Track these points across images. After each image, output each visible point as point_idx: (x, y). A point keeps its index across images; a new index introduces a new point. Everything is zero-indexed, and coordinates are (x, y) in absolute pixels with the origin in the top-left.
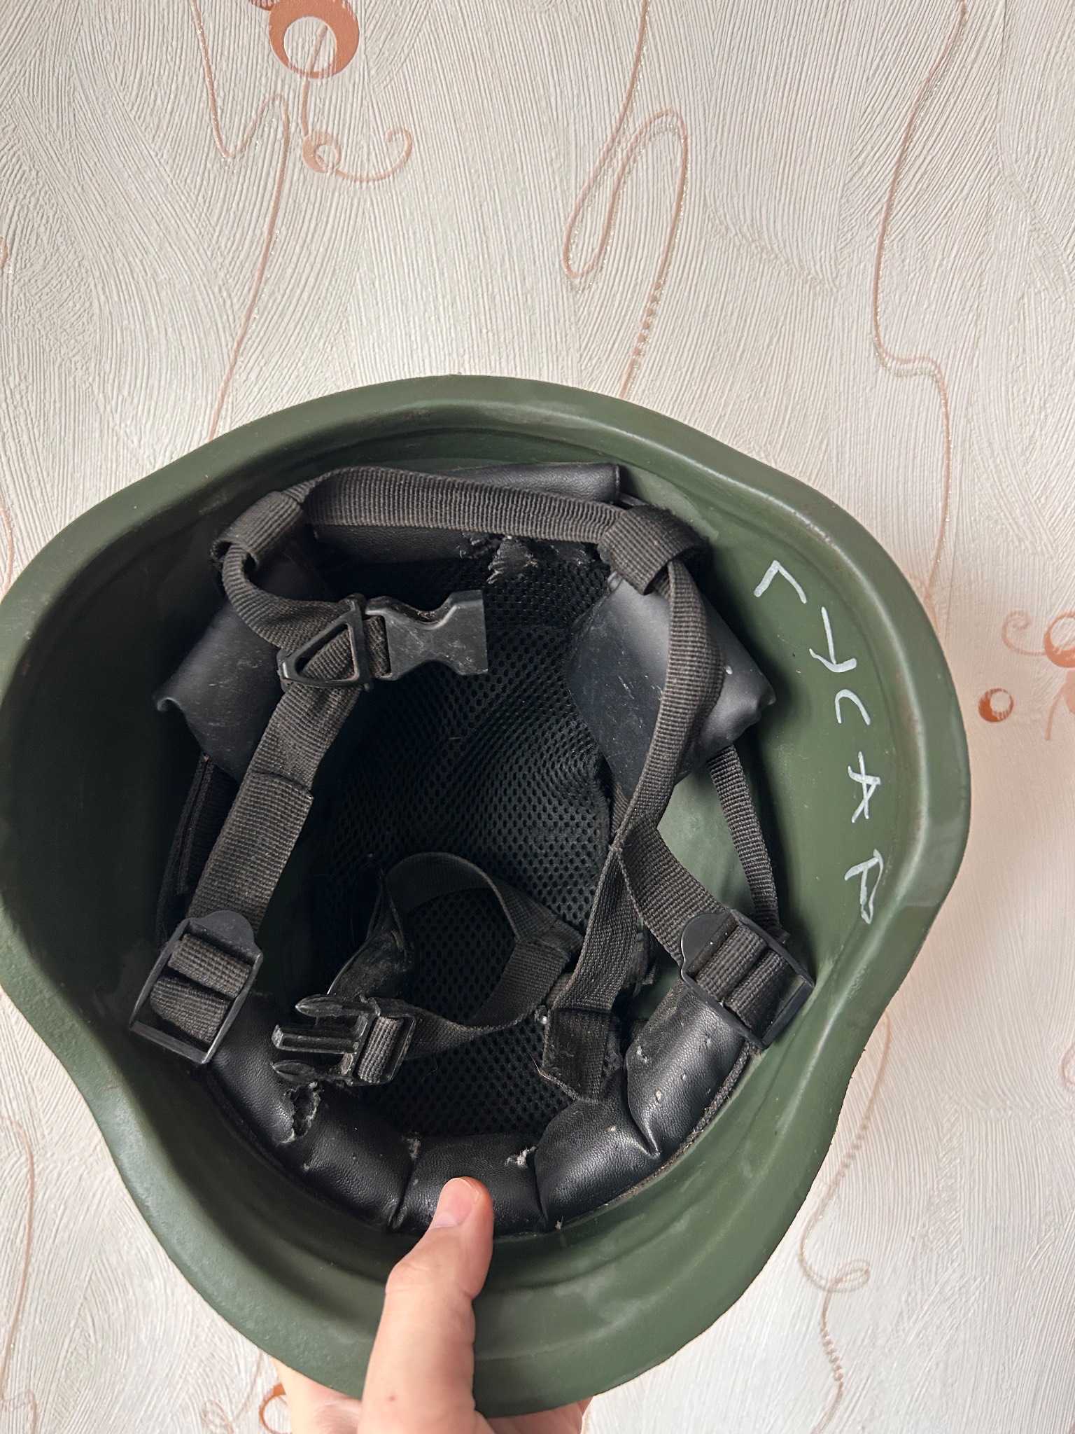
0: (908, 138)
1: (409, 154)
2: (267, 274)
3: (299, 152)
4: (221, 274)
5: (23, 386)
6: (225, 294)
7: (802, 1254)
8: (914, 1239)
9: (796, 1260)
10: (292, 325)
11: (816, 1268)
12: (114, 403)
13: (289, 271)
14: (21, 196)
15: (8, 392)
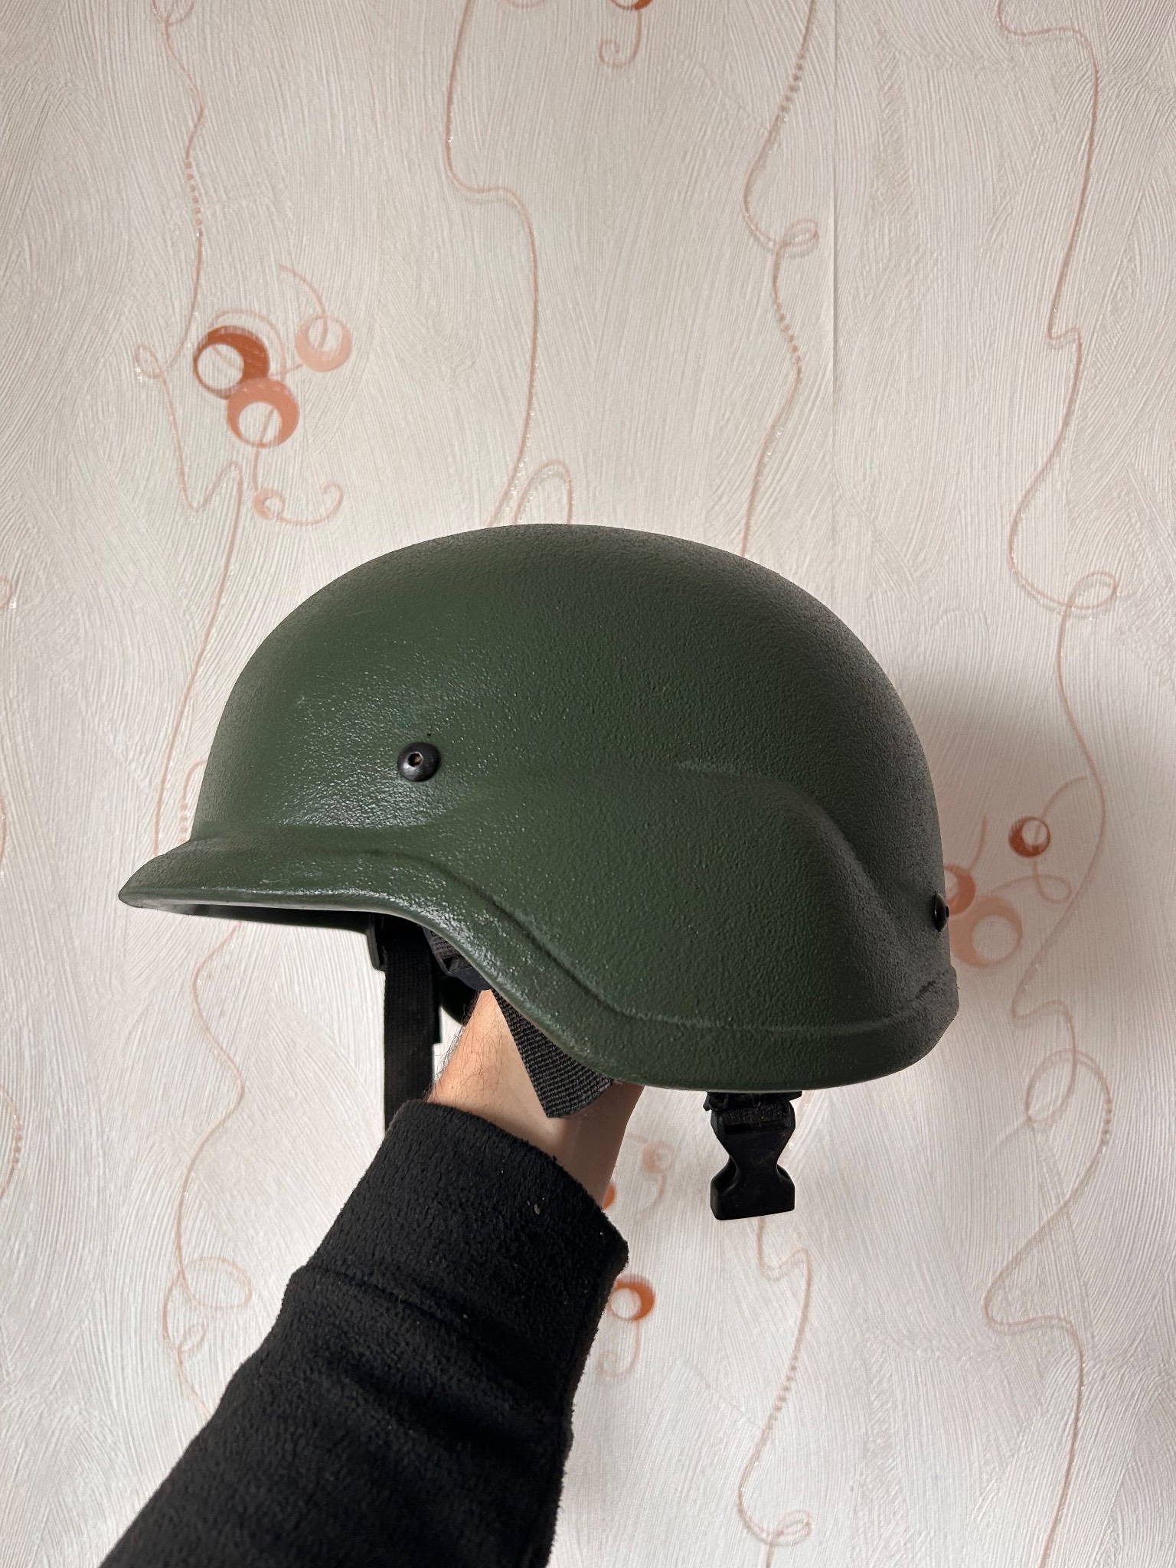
0: (759, 473)
1: (340, 502)
2: (223, 601)
3: (250, 505)
4: (185, 602)
5: (20, 697)
6: (188, 617)
7: (741, 1503)
8: (852, 1489)
9: (735, 1509)
10: (244, 640)
11: (756, 1519)
12: (94, 708)
13: (242, 598)
14: (25, 548)
15: (8, 701)
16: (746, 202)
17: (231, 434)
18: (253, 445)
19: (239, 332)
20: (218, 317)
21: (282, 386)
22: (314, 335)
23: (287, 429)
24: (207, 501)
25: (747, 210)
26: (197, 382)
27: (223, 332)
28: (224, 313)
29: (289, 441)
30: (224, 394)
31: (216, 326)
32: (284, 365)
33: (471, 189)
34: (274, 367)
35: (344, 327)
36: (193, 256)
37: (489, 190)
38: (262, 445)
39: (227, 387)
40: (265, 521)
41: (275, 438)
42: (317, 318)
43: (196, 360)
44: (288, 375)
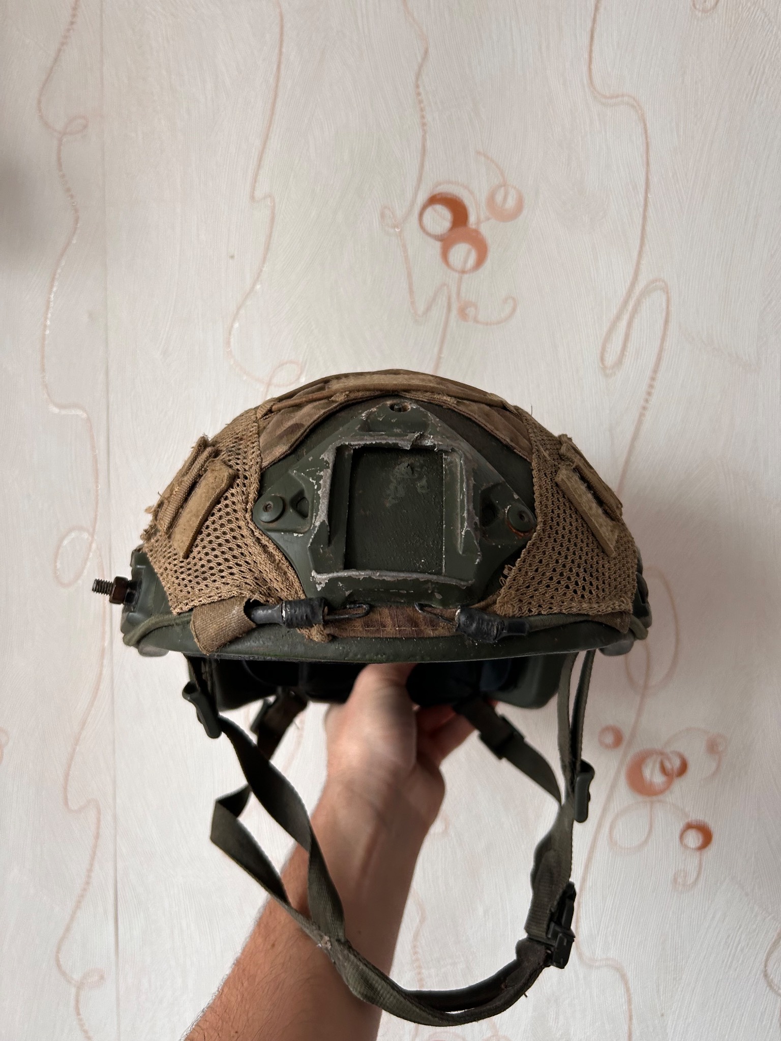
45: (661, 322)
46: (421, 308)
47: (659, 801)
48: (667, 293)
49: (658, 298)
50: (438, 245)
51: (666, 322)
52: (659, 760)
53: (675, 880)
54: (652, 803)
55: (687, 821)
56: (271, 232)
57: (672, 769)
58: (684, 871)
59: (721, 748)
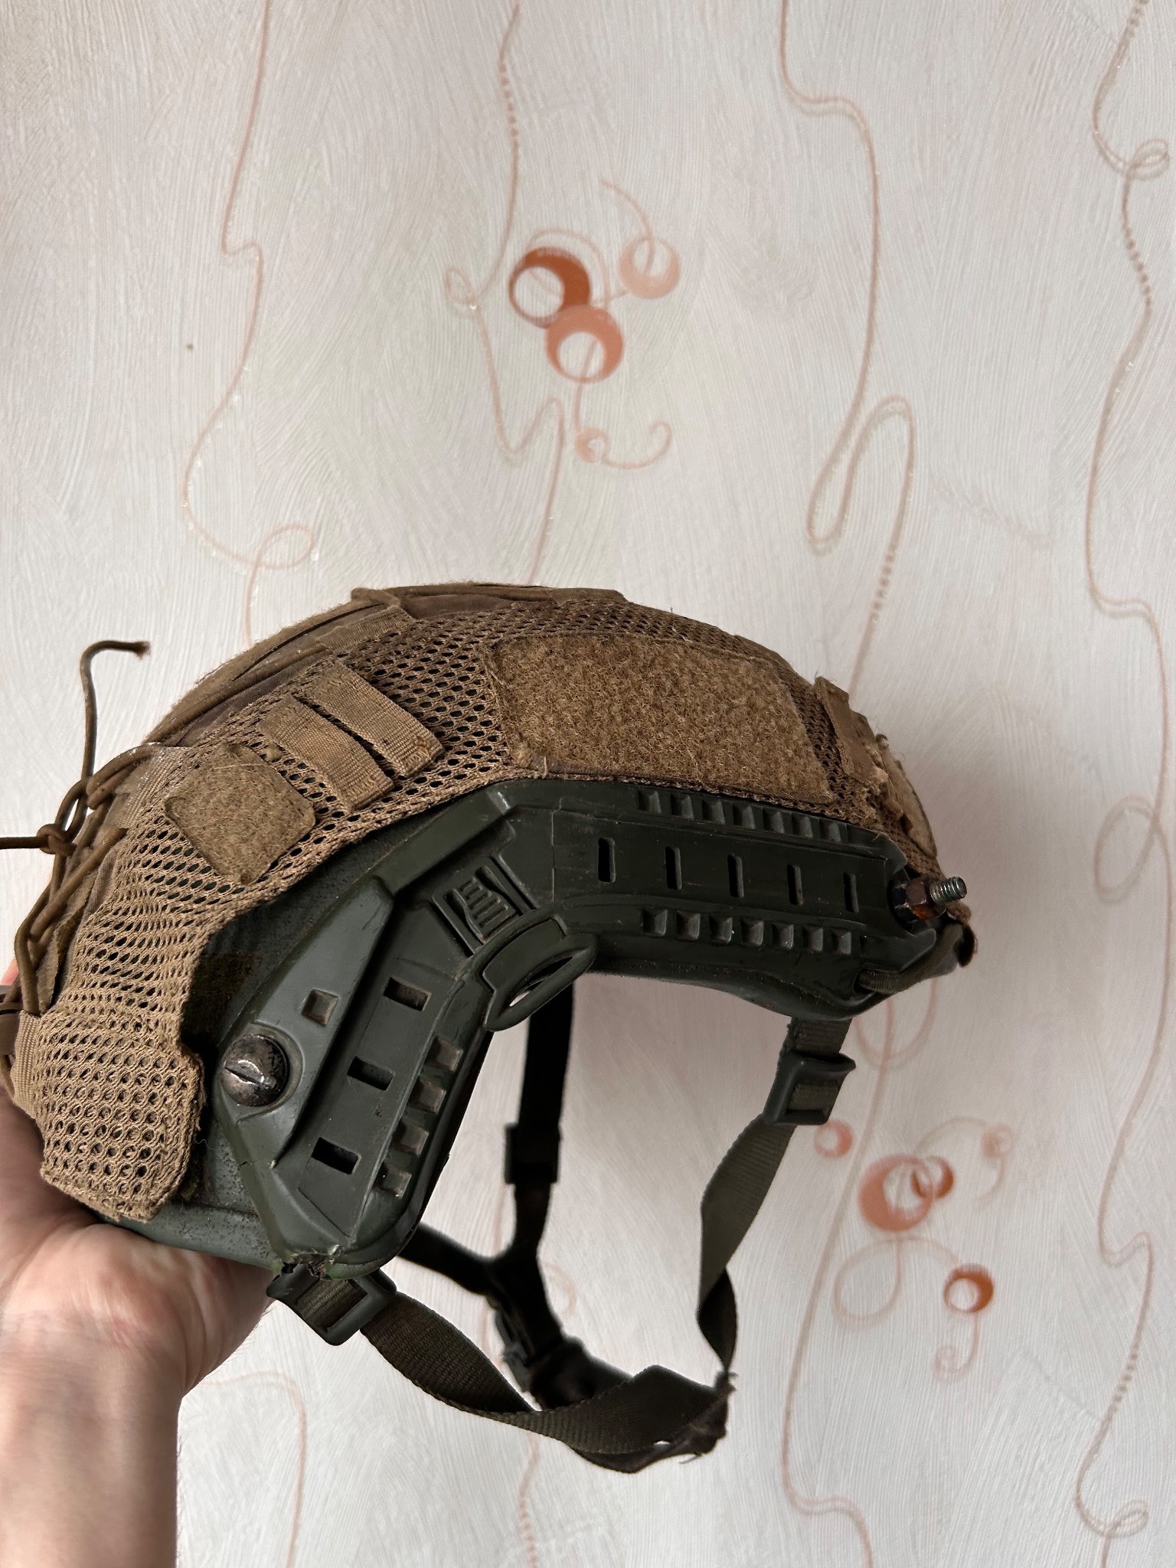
16: (1095, 119)
17: (551, 368)
18: (575, 379)
19: (558, 254)
20: (536, 237)
21: (605, 314)
22: (640, 259)
23: (612, 360)
24: (527, 441)
25: (1096, 127)
26: (513, 312)
27: (540, 254)
28: (543, 233)
29: (613, 377)
30: (544, 323)
31: (534, 247)
32: (607, 292)
33: (807, 100)
34: (597, 292)
35: (671, 250)
36: (508, 169)
37: (827, 100)
38: (584, 380)
39: (548, 314)
40: (589, 464)
41: (600, 372)
42: (643, 240)
43: (512, 284)
44: (613, 303)
45: (901, 465)
46: (515, 440)
47: (912, 1238)
48: (911, 420)
49: (895, 428)
50: (541, 334)
51: (910, 466)
52: (909, 1173)
53: (938, 1364)
54: (900, 1241)
55: (953, 1267)
56: (257, 306)
57: (931, 1186)
58: (951, 1347)
59: (1004, 1148)
